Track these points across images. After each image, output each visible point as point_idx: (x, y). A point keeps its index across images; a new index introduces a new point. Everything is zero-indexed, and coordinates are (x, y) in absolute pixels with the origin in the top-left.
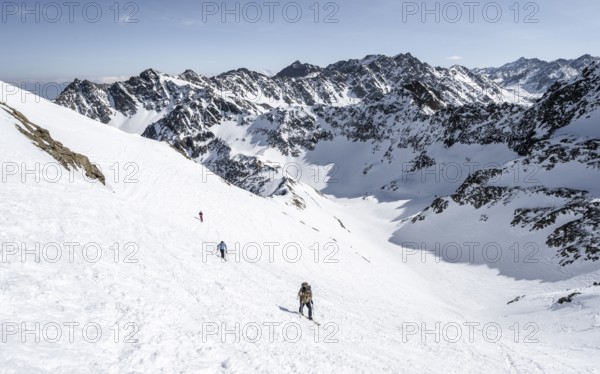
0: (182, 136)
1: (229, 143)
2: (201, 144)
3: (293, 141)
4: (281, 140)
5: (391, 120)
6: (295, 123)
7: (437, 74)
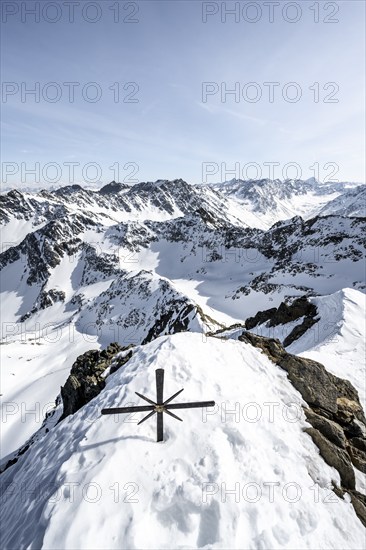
0: (59, 242)
1: (93, 245)
2: (73, 246)
3: (135, 243)
4: (128, 243)
5: (191, 230)
6: (135, 232)
7: (196, 191)
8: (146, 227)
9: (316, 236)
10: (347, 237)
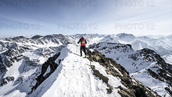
0: (13, 57)
1: (28, 57)
2: (19, 58)
3: (46, 55)
4: (43, 55)
6: (46, 51)
8: (50, 49)
9: (100, 48)
10: (107, 47)
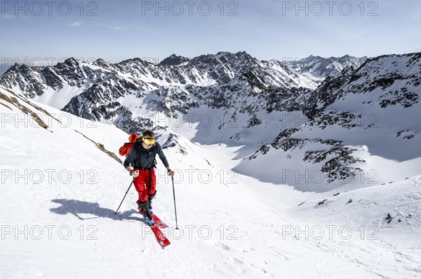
0: (98, 105)
2: (112, 110)
3: (174, 108)
5: (235, 95)
6: (175, 97)
7: (262, 65)
